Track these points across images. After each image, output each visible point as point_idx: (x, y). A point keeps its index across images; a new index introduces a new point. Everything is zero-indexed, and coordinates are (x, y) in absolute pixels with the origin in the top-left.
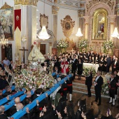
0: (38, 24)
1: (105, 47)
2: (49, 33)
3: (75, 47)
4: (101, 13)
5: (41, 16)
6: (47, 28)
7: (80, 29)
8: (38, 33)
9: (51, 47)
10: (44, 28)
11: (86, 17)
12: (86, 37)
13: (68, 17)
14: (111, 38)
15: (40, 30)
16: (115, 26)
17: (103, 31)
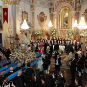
0: (20, 18)
1: (69, 34)
2: (29, 24)
3: (47, 35)
4: (65, 10)
5: (23, 12)
6: (27, 21)
7: (51, 22)
8: (21, 25)
9: (30, 35)
10: (25, 21)
11: (55, 13)
12: (55, 27)
13: (42, 13)
14: (73, 28)
15: (22, 23)
16: (75, 19)
17: (67, 22)
